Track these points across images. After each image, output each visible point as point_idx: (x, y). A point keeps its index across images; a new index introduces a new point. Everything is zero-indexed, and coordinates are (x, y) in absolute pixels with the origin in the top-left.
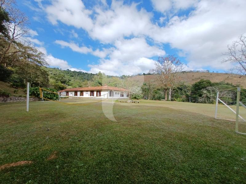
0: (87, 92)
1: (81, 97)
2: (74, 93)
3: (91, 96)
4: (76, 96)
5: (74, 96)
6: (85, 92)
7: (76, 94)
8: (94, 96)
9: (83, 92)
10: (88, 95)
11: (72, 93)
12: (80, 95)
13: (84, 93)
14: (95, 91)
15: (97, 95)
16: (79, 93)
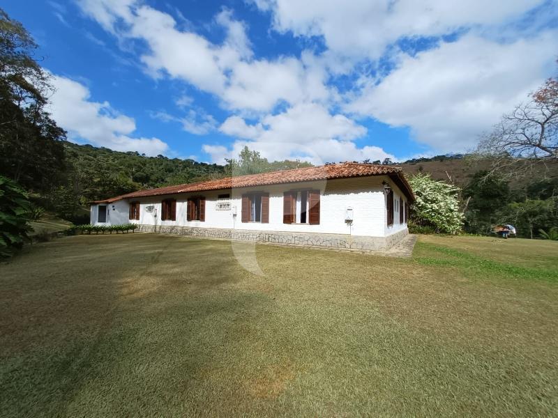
0: (225, 201)
1: (194, 224)
2: (158, 207)
3: (245, 219)
4: (169, 223)
5: (160, 222)
6: (212, 198)
7: (169, 214)
8: (266, 220)
9: (204, 199)
10: (226, 214)
11: (150, 209)
12: (190, 218)
13: (210, 206)
14: (276, 194)
15: (288, 219)
16: (181, 208)
